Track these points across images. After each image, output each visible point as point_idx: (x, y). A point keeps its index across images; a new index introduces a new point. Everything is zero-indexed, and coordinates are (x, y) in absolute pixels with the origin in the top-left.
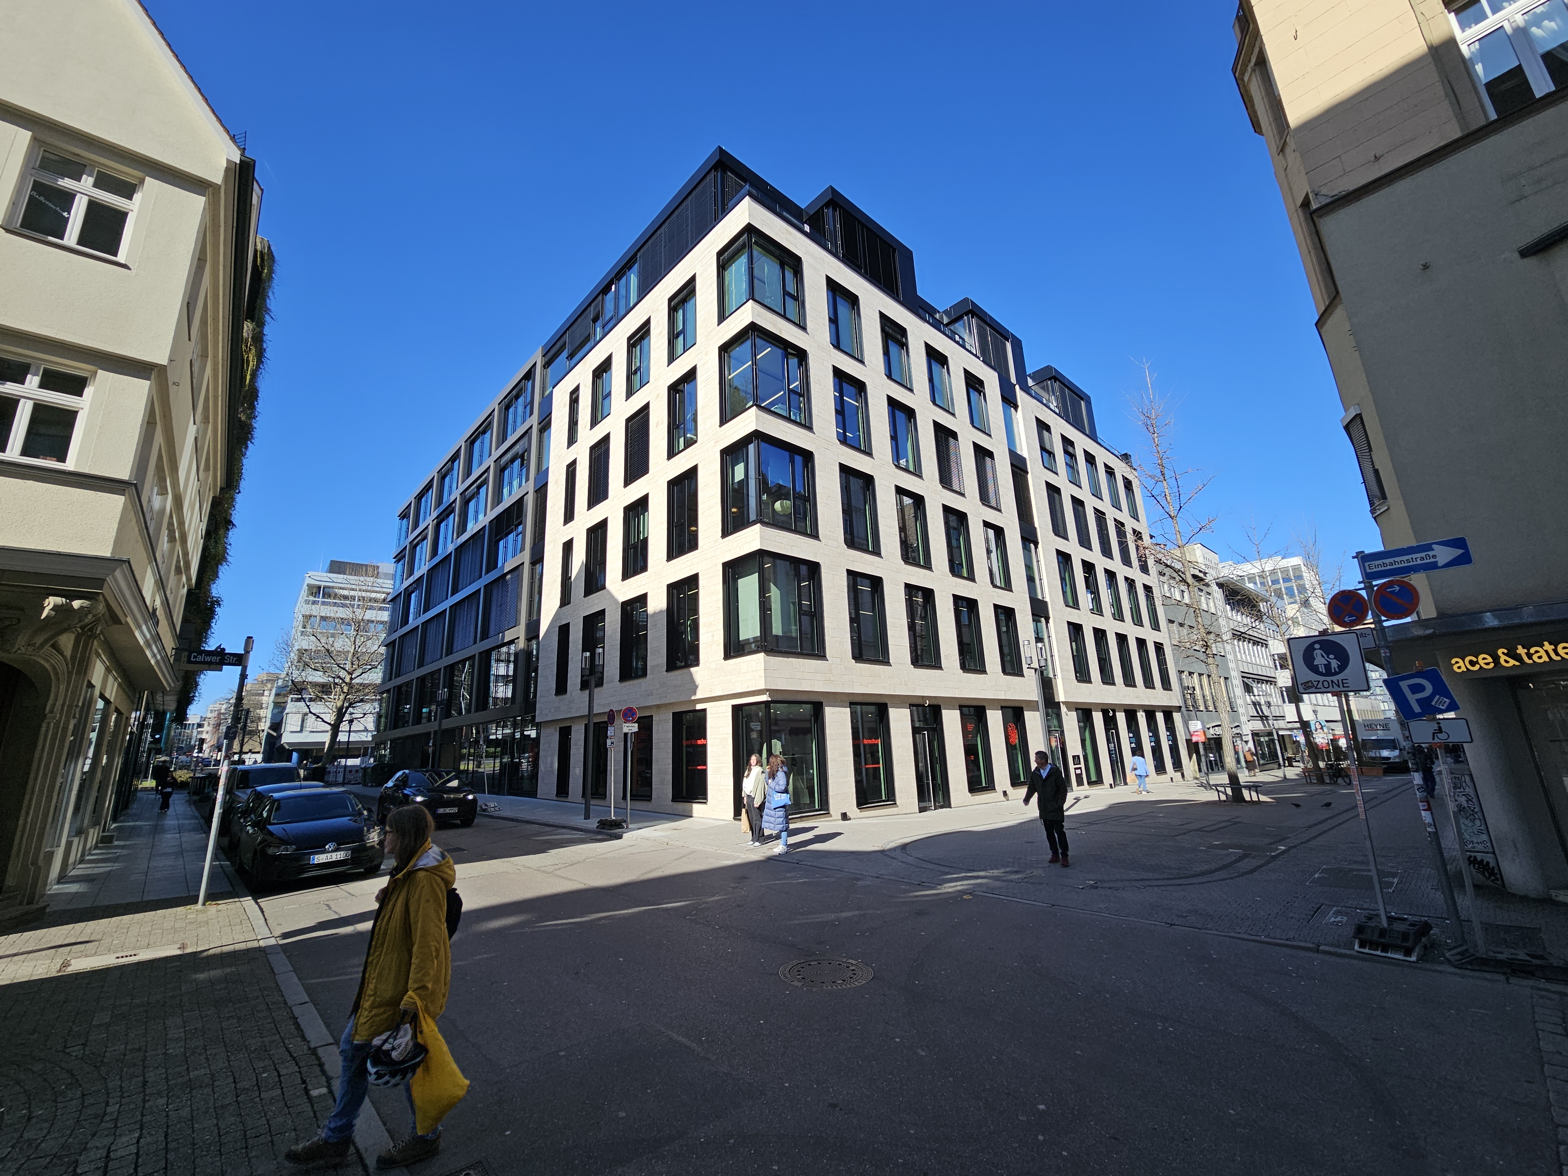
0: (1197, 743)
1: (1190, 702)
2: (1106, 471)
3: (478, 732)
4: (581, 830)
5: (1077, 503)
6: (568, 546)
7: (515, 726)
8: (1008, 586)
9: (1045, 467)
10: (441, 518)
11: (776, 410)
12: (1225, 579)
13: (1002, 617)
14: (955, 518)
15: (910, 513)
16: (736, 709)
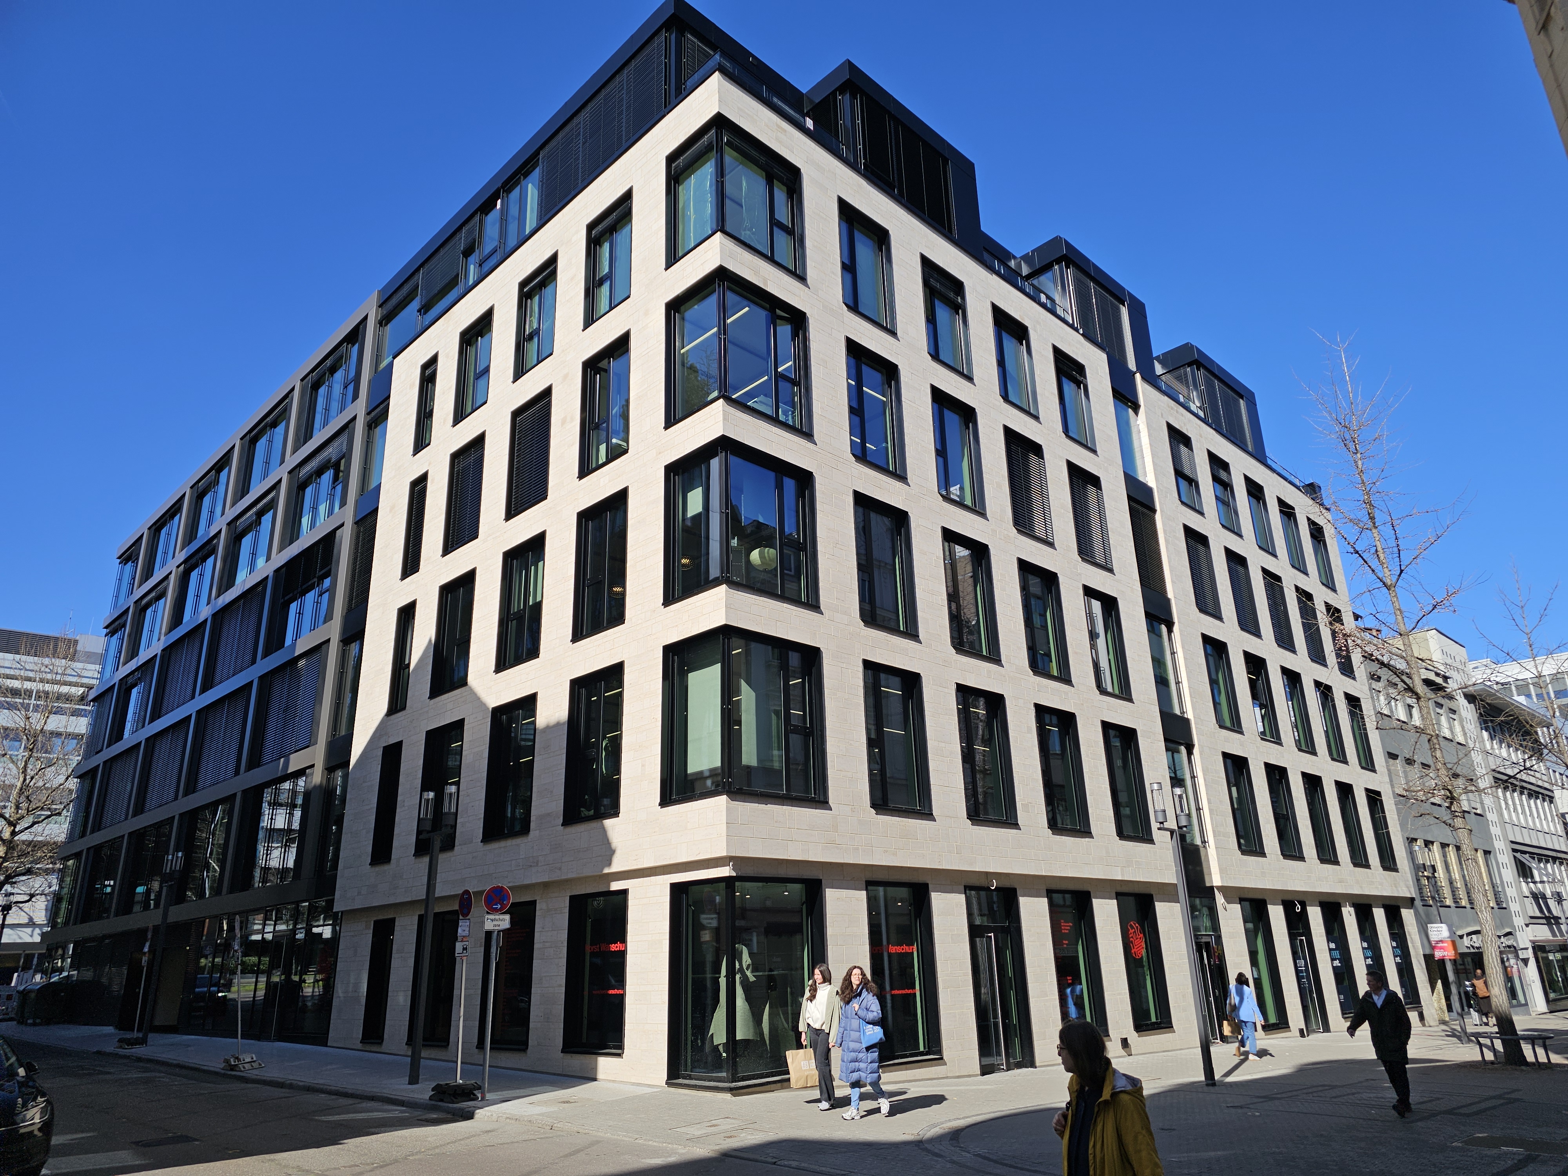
0: (1442, 961)
1: (1427, 892)
2: (1281, 511)
3: (231, 928)
4: (402, 1103)
5: (1236, 560)
6: (407, 614)
7: (296, 917)
8: (1125, 693)
9: (1183, 503)
10: (191, 564)
11: (756, 406)
12: (1477, 687)
13: (1116, 743)
14: (1038, 580)
15: (965, 571)
16: (677, 890)
